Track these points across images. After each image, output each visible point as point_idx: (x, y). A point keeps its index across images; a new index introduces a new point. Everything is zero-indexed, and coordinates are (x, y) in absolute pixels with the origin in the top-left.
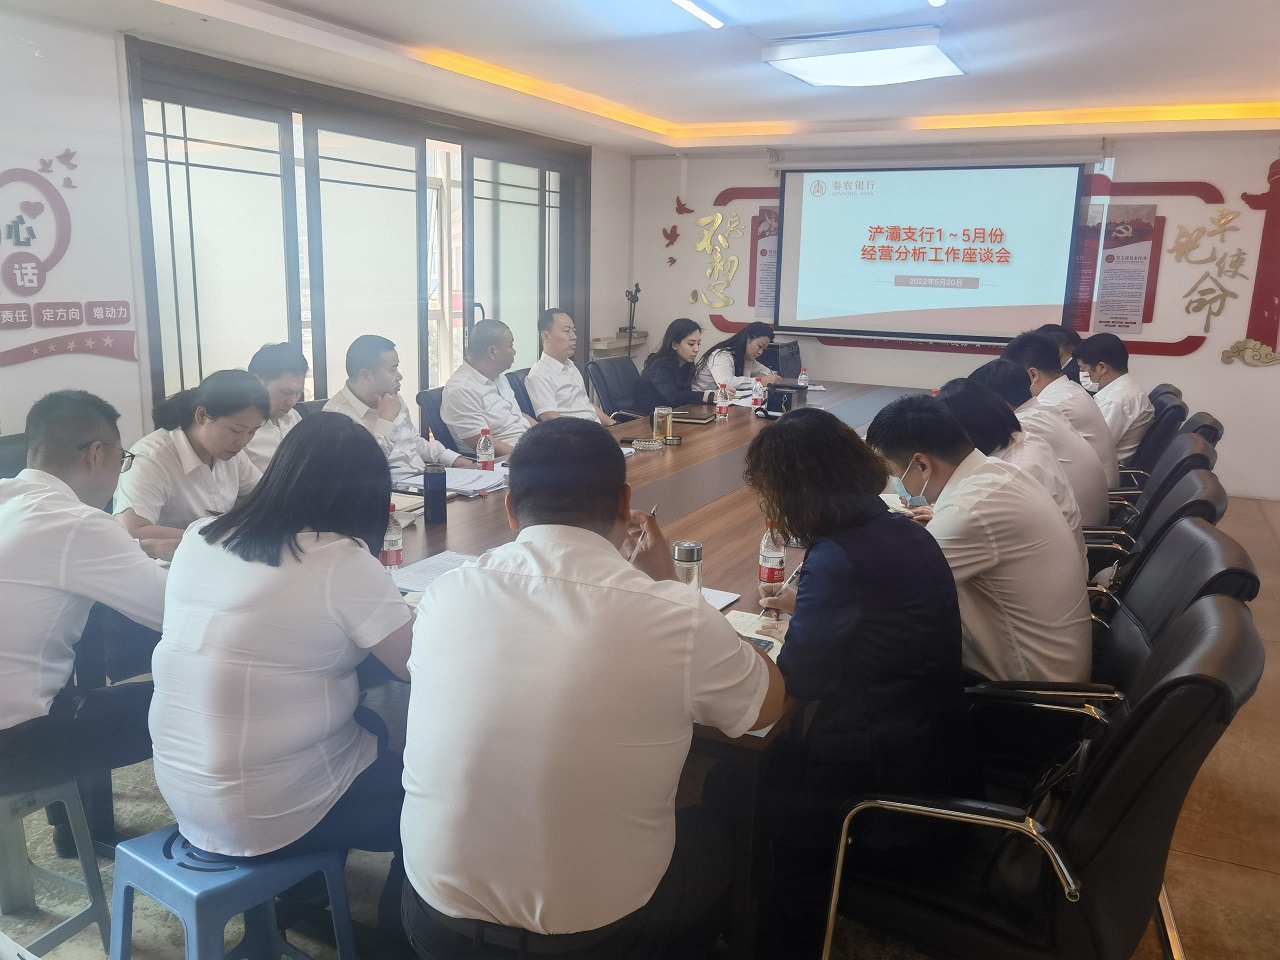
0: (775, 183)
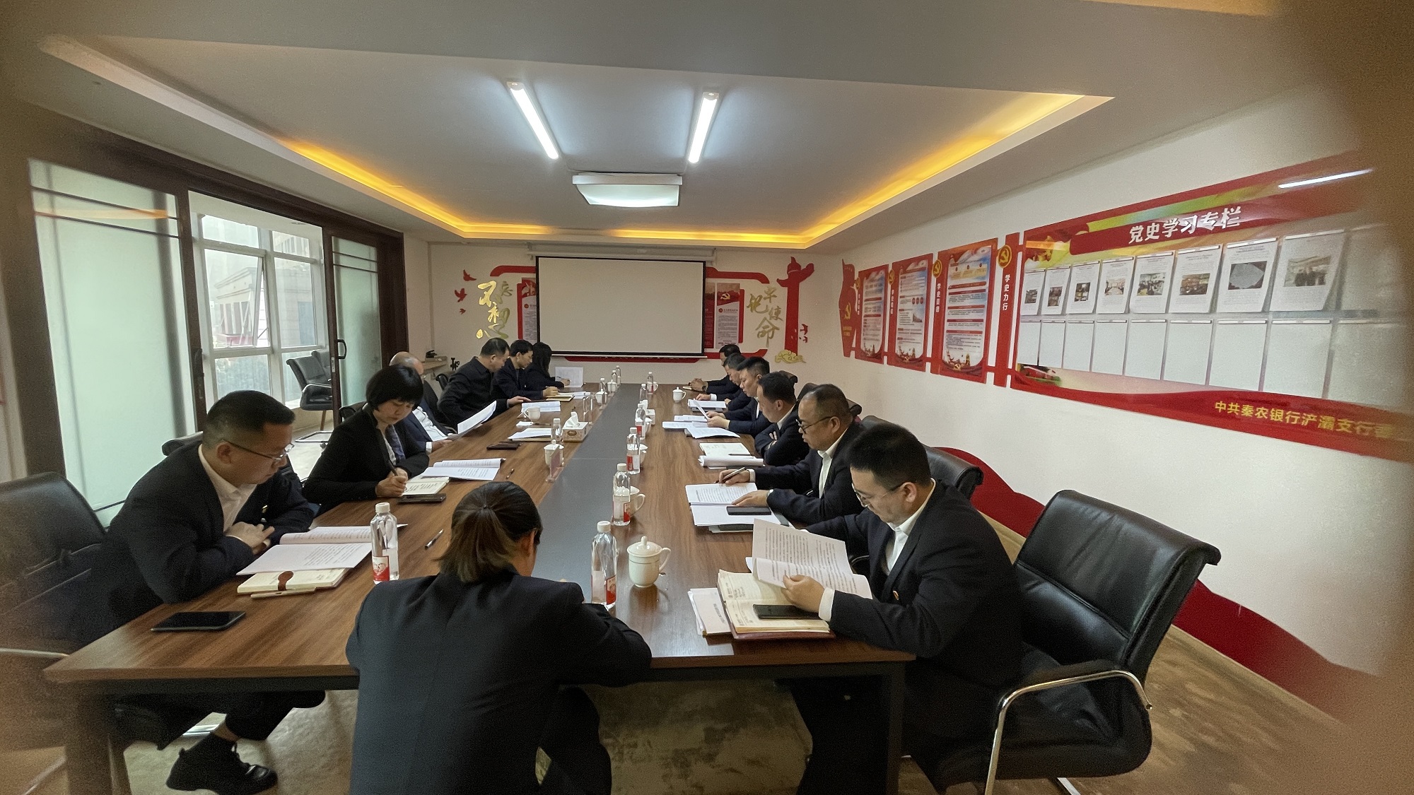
0: (533, 264)
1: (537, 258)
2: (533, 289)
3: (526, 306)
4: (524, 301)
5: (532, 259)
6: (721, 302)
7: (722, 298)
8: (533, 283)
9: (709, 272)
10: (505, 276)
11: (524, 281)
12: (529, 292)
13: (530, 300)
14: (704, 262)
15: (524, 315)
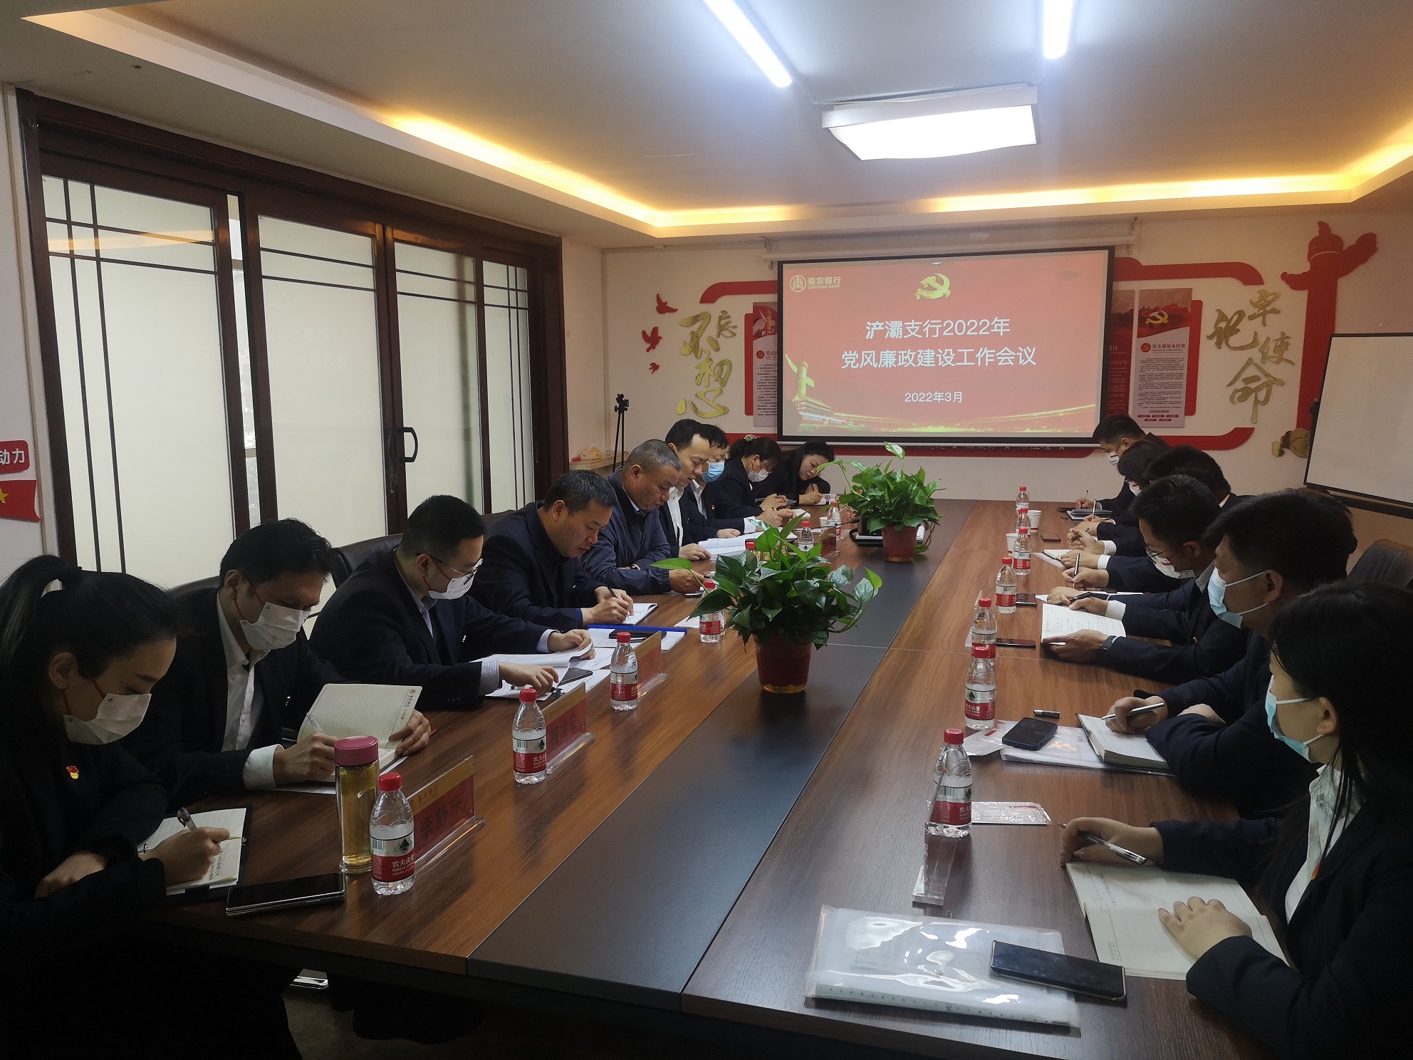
0: (771, 276)
1: (780, 264)
2: (772, 323)
3: (760, 355)
4: (759, 345)
5: (771, 267)
6: (1149, 329)
7: (1149, 321)
8: (771, 310)
9: (1120, 268)
10: (726, 302)
11: (757, 307)
12: (765, 329)
13: (764, 344)
14: (1111, 249)
15: (756, 371)
